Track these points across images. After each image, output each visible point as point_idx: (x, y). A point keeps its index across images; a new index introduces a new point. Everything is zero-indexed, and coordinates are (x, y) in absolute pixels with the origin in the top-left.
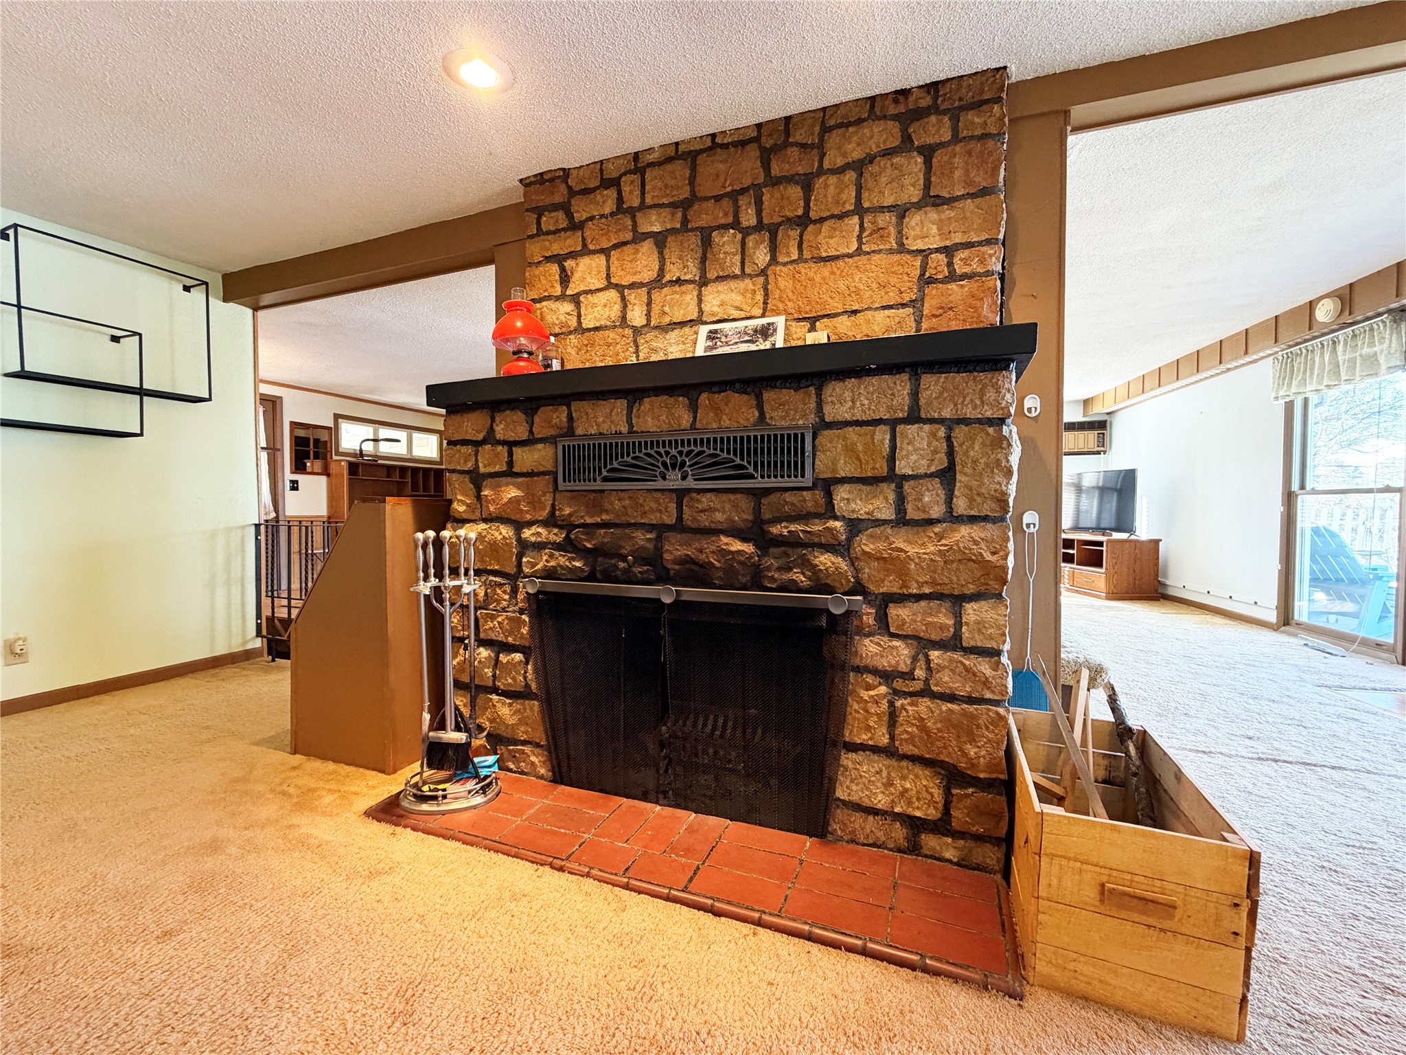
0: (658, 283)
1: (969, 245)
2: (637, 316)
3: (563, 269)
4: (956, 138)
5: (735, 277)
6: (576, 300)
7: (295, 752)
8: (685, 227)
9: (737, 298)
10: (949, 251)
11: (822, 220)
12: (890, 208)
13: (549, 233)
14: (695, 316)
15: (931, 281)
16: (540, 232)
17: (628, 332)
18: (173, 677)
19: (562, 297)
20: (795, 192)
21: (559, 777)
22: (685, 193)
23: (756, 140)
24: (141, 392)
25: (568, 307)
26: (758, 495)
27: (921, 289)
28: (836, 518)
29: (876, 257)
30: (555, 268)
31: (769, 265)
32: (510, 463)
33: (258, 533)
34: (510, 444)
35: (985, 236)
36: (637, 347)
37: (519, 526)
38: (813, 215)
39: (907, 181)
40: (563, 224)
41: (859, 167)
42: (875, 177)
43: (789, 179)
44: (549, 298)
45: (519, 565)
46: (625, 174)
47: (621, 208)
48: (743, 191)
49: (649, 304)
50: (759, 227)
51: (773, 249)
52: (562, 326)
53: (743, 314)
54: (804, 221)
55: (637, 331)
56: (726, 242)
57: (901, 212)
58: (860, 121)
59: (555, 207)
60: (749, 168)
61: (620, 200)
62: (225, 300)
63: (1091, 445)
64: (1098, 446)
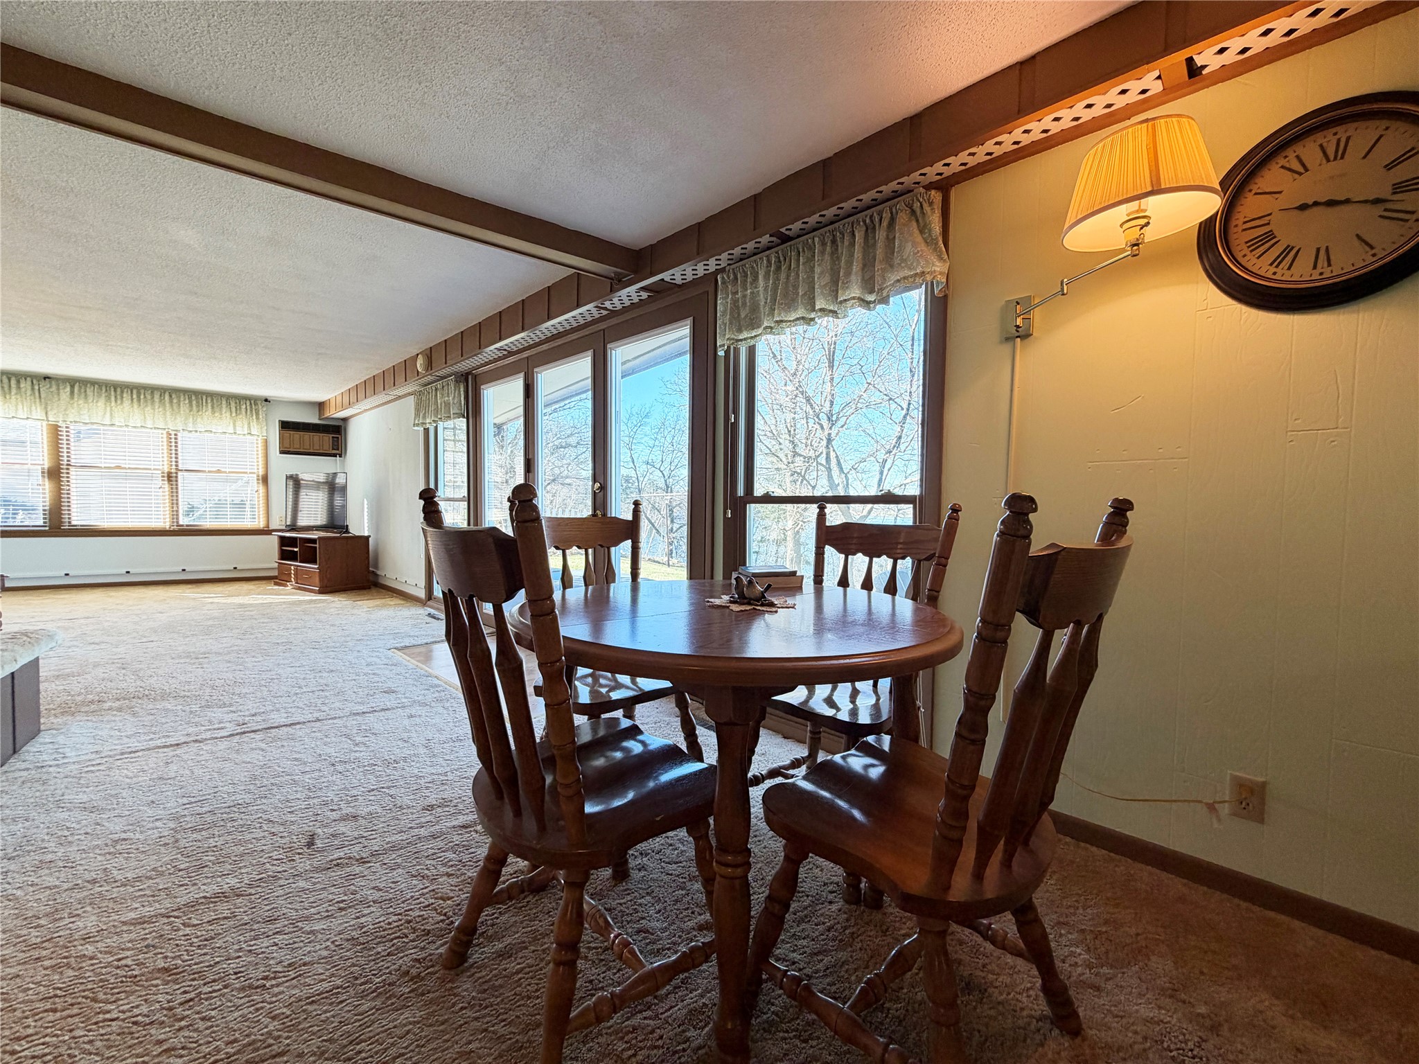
63: (326, 447)
64: (333, 449)
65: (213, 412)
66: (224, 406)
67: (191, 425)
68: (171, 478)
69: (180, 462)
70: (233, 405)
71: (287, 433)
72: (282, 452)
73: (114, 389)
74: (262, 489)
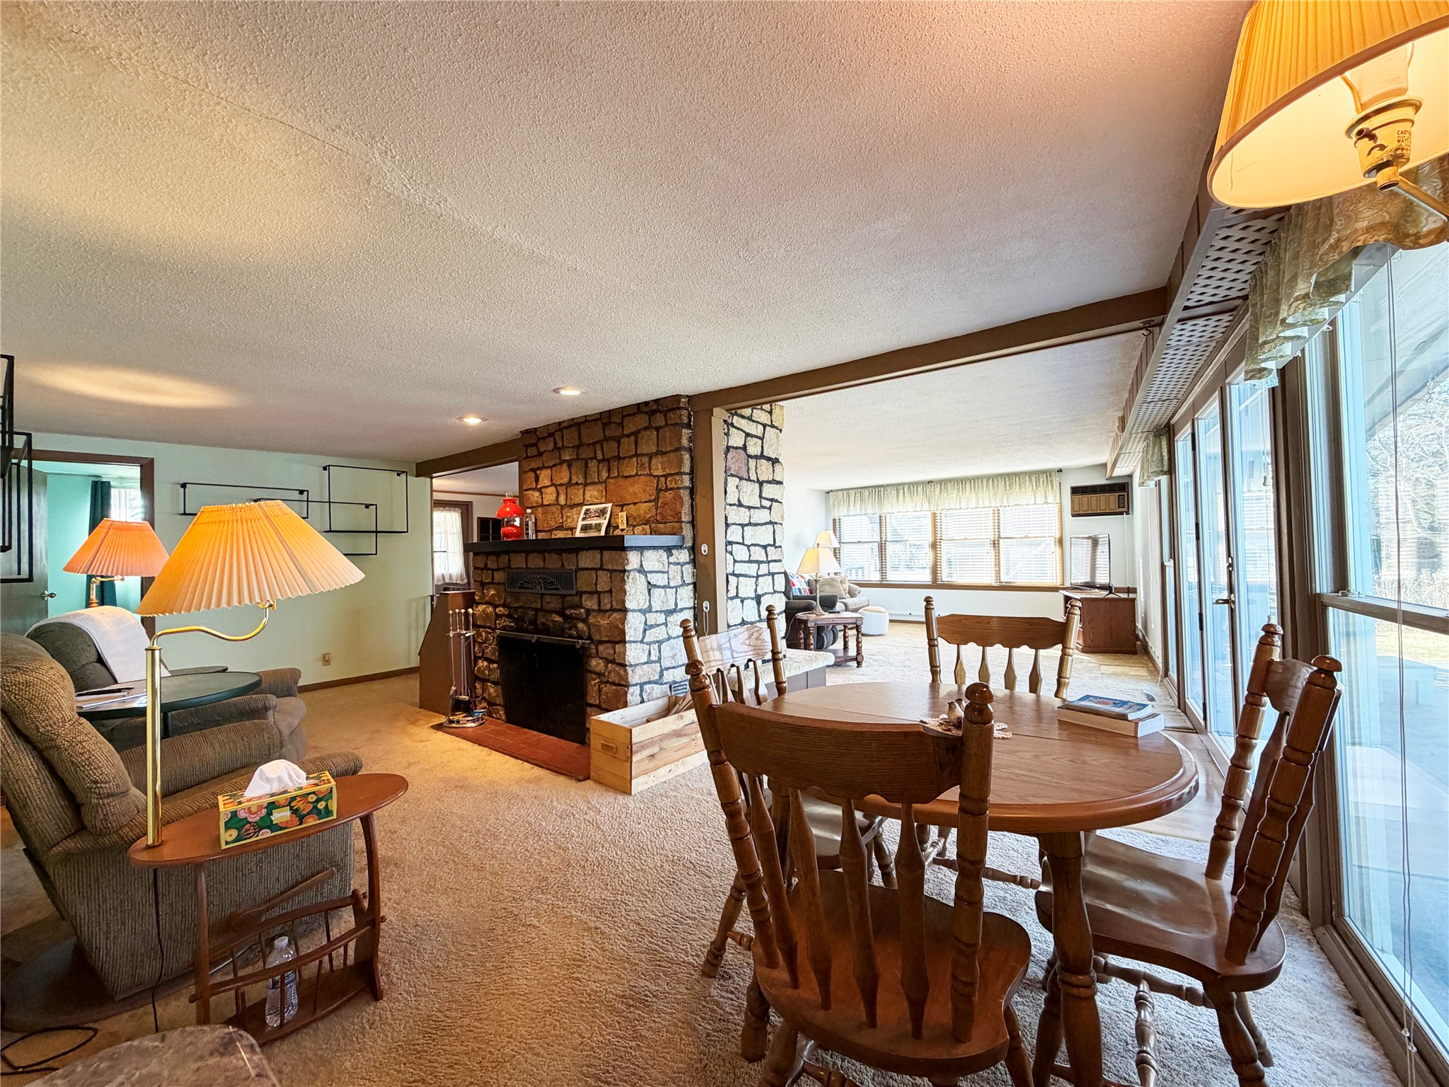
0: (569, 484)
1: (671, 475)
2: (562, 500)
3: (536, 474)
4: (666, 424)
5: (595, 483)
6: (540, 490)
7: (421, 707)
8: (578, 459)
9: (596, 493)
10: (666, 476)
11: (624, 458)
12: (646, 455)
13: (531, 457)
14: (581, 501)
15: (661, 490)
16: (527, 457)
17: (559, 507)
18: (394, 676)
19: (534, 489)
20: (615, 444)
21: (509, 721)
22: (577, 443)
23: (600, 419)
24: (376, 532)
25: (537, 494)
26: (564, 596)
27: (658, 494)
28: (583, 608)
29: (642, 477)
30: (532, 475)
31: (607, 478)
32: (493, 578)
33: (432, 600)
34: (493, 570)
35: (677, 471)
36: (562, 515)
37: (495, 607)
38: (621, 455)
39: (650, 443)
40: (536, 453)
41: (636, 434)
42: (642, 438)
43: (611, 438)
44: (530, 489)
45: (495, 624)
46: (556, 431)
47: (556, 447)
48: (597, 442)
49: (566, 494)
50: (604, 460)
51: (609, 471)
52: (537, 502)
53: (599, 502)
54: (619, 458)
55: (562, 507)
56: (593, 465)
57: (651, 456)
58: (634, 414)
59: (532, 445)
60: (597, 433)
61: (555, 443)
62: (417, 476)
63: (1112, 506)
64: (1119, 507)
65: (1020, 489)
66: (1027, 482)
67: (1005, 501)
68: (995, 544)
69: (1001, 531)
70: (1034, 479)
71: (1077, 497)
72: (1074, 516)
73: (961, 482)
74: (1058, 551)
